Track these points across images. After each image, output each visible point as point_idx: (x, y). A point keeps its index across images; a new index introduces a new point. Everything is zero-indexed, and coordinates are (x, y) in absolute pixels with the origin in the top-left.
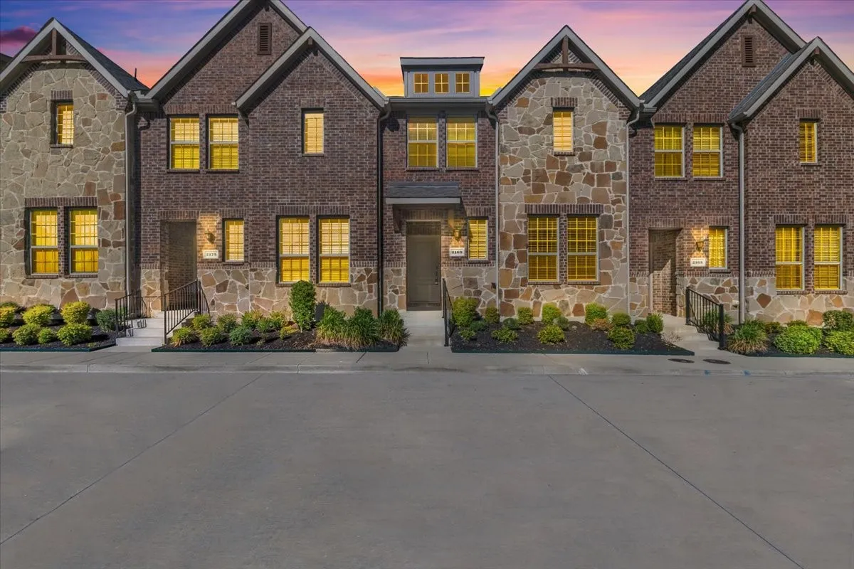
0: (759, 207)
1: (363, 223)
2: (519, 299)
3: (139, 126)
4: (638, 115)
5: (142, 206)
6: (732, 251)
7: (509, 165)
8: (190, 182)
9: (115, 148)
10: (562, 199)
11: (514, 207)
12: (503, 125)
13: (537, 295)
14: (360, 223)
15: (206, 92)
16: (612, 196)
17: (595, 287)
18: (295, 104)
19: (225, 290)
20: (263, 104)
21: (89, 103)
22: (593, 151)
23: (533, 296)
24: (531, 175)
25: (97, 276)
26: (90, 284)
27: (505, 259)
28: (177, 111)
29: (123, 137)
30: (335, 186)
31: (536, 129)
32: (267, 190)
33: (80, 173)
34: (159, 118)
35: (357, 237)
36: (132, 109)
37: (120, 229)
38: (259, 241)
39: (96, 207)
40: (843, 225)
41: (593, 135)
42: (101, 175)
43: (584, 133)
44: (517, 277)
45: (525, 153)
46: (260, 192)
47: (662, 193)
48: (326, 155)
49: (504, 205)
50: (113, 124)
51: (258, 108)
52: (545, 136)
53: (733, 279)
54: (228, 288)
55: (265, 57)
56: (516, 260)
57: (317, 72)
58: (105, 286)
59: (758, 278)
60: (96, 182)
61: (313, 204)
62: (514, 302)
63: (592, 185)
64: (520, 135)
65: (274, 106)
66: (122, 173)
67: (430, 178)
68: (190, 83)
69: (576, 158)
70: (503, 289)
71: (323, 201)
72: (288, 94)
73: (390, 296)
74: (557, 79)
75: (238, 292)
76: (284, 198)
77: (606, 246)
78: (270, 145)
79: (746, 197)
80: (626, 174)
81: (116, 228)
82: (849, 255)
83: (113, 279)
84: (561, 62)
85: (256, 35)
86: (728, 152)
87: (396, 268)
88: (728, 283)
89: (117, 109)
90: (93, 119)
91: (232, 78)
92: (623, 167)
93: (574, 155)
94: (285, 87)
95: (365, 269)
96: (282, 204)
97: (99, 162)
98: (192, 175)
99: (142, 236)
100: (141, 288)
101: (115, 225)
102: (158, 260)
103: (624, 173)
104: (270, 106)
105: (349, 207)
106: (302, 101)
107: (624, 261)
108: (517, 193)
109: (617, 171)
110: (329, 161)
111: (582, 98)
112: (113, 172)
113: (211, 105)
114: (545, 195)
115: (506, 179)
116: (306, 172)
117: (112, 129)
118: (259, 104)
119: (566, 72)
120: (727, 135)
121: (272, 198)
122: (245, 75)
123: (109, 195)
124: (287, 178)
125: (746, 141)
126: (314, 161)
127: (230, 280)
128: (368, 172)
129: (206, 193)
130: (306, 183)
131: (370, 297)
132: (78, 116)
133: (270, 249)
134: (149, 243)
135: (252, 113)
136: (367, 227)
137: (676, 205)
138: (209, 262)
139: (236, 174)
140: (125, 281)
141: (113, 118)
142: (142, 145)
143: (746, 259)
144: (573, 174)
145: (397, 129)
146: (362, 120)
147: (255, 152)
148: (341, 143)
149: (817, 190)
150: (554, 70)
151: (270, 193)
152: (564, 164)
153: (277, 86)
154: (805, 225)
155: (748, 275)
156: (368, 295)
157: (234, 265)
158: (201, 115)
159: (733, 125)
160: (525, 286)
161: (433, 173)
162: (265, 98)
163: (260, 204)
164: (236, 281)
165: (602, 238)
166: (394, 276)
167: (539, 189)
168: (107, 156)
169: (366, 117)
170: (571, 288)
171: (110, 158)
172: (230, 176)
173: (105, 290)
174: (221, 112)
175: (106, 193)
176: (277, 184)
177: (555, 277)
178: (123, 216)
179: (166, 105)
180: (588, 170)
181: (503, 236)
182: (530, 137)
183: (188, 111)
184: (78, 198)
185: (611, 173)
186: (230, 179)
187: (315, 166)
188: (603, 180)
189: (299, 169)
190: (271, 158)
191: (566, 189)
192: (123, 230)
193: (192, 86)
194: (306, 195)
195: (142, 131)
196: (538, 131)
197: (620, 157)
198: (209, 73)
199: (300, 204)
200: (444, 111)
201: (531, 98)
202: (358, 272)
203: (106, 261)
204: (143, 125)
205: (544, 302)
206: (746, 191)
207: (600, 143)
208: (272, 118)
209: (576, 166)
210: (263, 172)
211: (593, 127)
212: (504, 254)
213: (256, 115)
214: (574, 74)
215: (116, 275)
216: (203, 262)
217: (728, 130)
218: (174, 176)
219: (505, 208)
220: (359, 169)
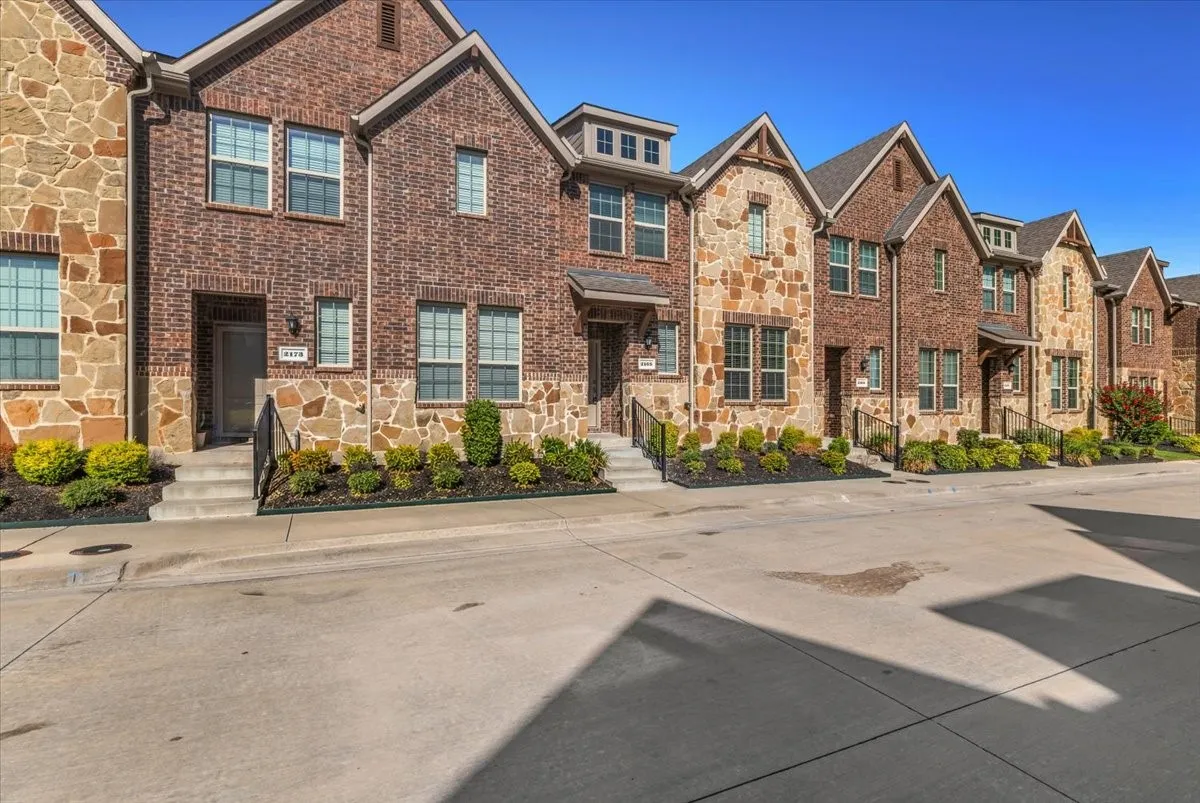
0: (908, 330)
1: (541, 320)
2: (716, 423)
3: (146, 117)
4: (822, 225)
5: (152, 262)
6: (886, 372)
7: (707, 262)
8: (253, 230)
9: (102, 148)
10: (757, 308)
11: (712, 313)
12: (701, 213)
13: (734, 417)
14: (538, 320)
15: (286, 84)
16: (800, 309)
17: (785, 408)
18: (446, 136)
19: (319, 413)
20: (395, 126)
21: (40, 53)
22: (785, 257)
23: (729, 419)
24: (728, 277)
25: (57, 388)
26: (41, 404)
27: (703, 374)
28: (227, 104)
29: (122, 132)
30: (504, 265)
31: (733, 223)
32: (401, 259)
33: (17, 185)
34: (190, 110)
35: (533, 339)
36: (145, 85)
37: (113, 300)
38: (388, 337)
39: (58, 255)
40: (960, 351)
41: (785, 240)
42: (68, 195)
43: (776, 236)
44: (715, 396)
45: (722, 249)
46: (390, 262)
47: (835, 309)
48: (491, 218)
49: (701, 309)
50: (99, 104)
51: (388, 130)
52: (742, 233)
53: (886, 400)
54: (325, 409)
55: (390, 52)
56: (714, 377)
57: (479, 97)
58: (78, 406)
59: (908, 399)
60: (59, 209)
61: (473, 287)
62: (711, 426)
63: (784, 295)
64: (718, 228)
65: (413, 134)
66: (121, 199)
67: (617, 266)
68: (255, 62)
69: (770, 262)
70: (701, 411)
71: (487, 286)
72: (436, 120)
73: (569, 420)
74: (753, 170)
75: (343, 415)
76: (430, 274)
77: (795, 364)
78: (407, 191)
79: (899, 319)
80: (811, 285)
81: (106, 297)
82: (964, 379)
83: (97, 394)
84: (756, 152)
85: (374, 14)
86: (884, 273)
87: (576, 383)
88: (883, 405)
89: (108, 79)
90: (51, 88)
91: (334, 72)
92: (810, 279)
93: (768, 260)
94: (429, 107)
95: (544, 384)
96: (427, 283)
97: (65, 170)
98: (258, 219)
99: (151, 317)
100: (151, 408)
101: (102, 292)
102: (186, 360)
103: (809, 284)
104: (407, 132)
105: (522, 296)
106: (456, 135)
107: (809, 380)
108: (714, 296)
109: (804, 282)
110: (496, 227)
111: (775, 196)
112: (98, 193)
113: (295, 108)
114: (741, 302)
115: (704, 278)
116: (463, 240)
117: (96, 113)
118: (389, 126)
119: (760, 165)
120: (883, 256)
121: (410, 273)
122: (356, 73)
123: (88, 235)
124: (433, 245)
125: (899, 264)
126: (474, 224)
127: (331, 396)
128: (548, 250)
129: (284, 252)
130: (463, 257)
131: (551, 422)
132: (12, 75)
133: (407, 351)
134: (167, 330)
135: (377, 137)
136: (547, 325)
137: (846, 322)
138: (290, 367)
139: (339, 228)
140: (126, 397)
141: (100, 95)
142: (152, 152)
143: (899, 381)
144: (768, 281)
145: (578, 197)
146: (541, 179)
147: (383, 199)
148: (512, 205)
149: (945, 318)
150: (750, 159)
151: (406, 265)
152: (758, 267)
153: (419, 104)
154: (937, 349)
155: (900, 396)
156: (547, 419)
157: (336, 373)
158: (276, 120)
159: (889, 246)
160: (722, 407)
161: (620, 261)
162: (399, 118)
163: (391, 280)
164: (338, 399)
165: (790, 354)
166: (574, 394)
167: (736, 294)
168: (84, 161)
169: (545, 175)
170: (764, 409)
171: (92, 167)
172: (329, 229)
173: (78, 414)
174: (314, 123)
175: (82, 232)
176: (419, 252)
177: (747, 397)
178: (123, 277)
179: (205, 91)
180: (780, 278)
181: (700, 347)
182: (728, 232)
183: (250, 110)
184: (12, 235)
185: (799, 283)
186: (329, 234)
187: (476, 233)
188: (792, 290)
189: (451, 234)
190: (409, 211)
191: (761, 297)
192: (121, 302)
193: (258, 69)
194: (463, 273)
195: (153, 127)
196: (736, 226)
197: (806, 266)
198: (292, 54)
199: (453, 285)
200: (633, 184)
201: (728, 188)
202: (534, 388)
203: (81, 358)
204: (155, 117)
205: (740, 426)
206: (899, 313)
207: (790, 250)
208: (410, 150)
209: (769, 272)
210: (395, 231)
211: (785, 230)
212: (702, 369)
213: (385, 141)
214: (767, 168)
215: (104, 384)
216: (278, 367)
217: (883, 250)
218: (221, 216)
219: (703, 313)
220: (536, 245)
